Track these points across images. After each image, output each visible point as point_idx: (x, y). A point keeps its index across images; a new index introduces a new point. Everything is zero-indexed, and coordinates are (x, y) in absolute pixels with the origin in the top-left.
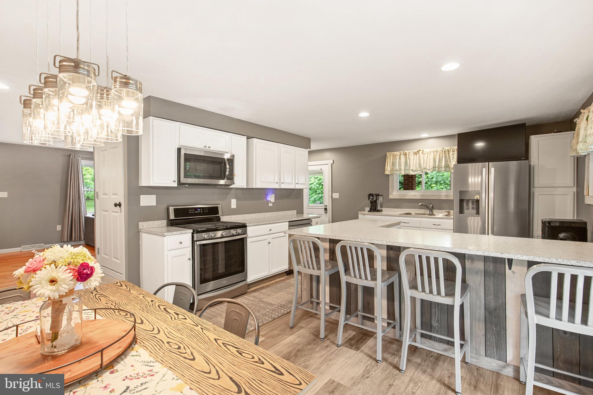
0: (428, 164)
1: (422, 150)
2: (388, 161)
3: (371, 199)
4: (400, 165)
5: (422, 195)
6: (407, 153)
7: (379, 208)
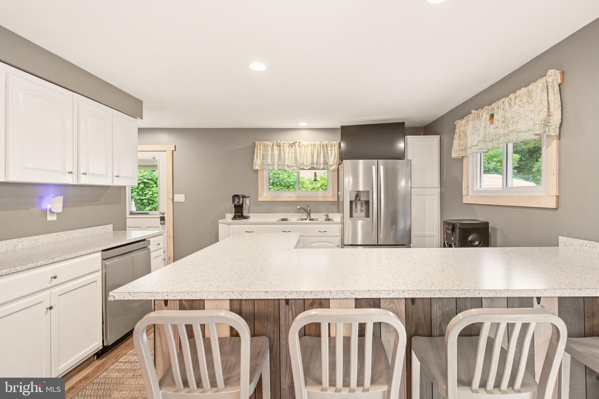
0: (305, 160)
1: (298, 141)
2: (257, 153)
3: (236, 202)
4: (273, 158)
5: (298, 197)
6: (282, 144)
7: (245, 214)
